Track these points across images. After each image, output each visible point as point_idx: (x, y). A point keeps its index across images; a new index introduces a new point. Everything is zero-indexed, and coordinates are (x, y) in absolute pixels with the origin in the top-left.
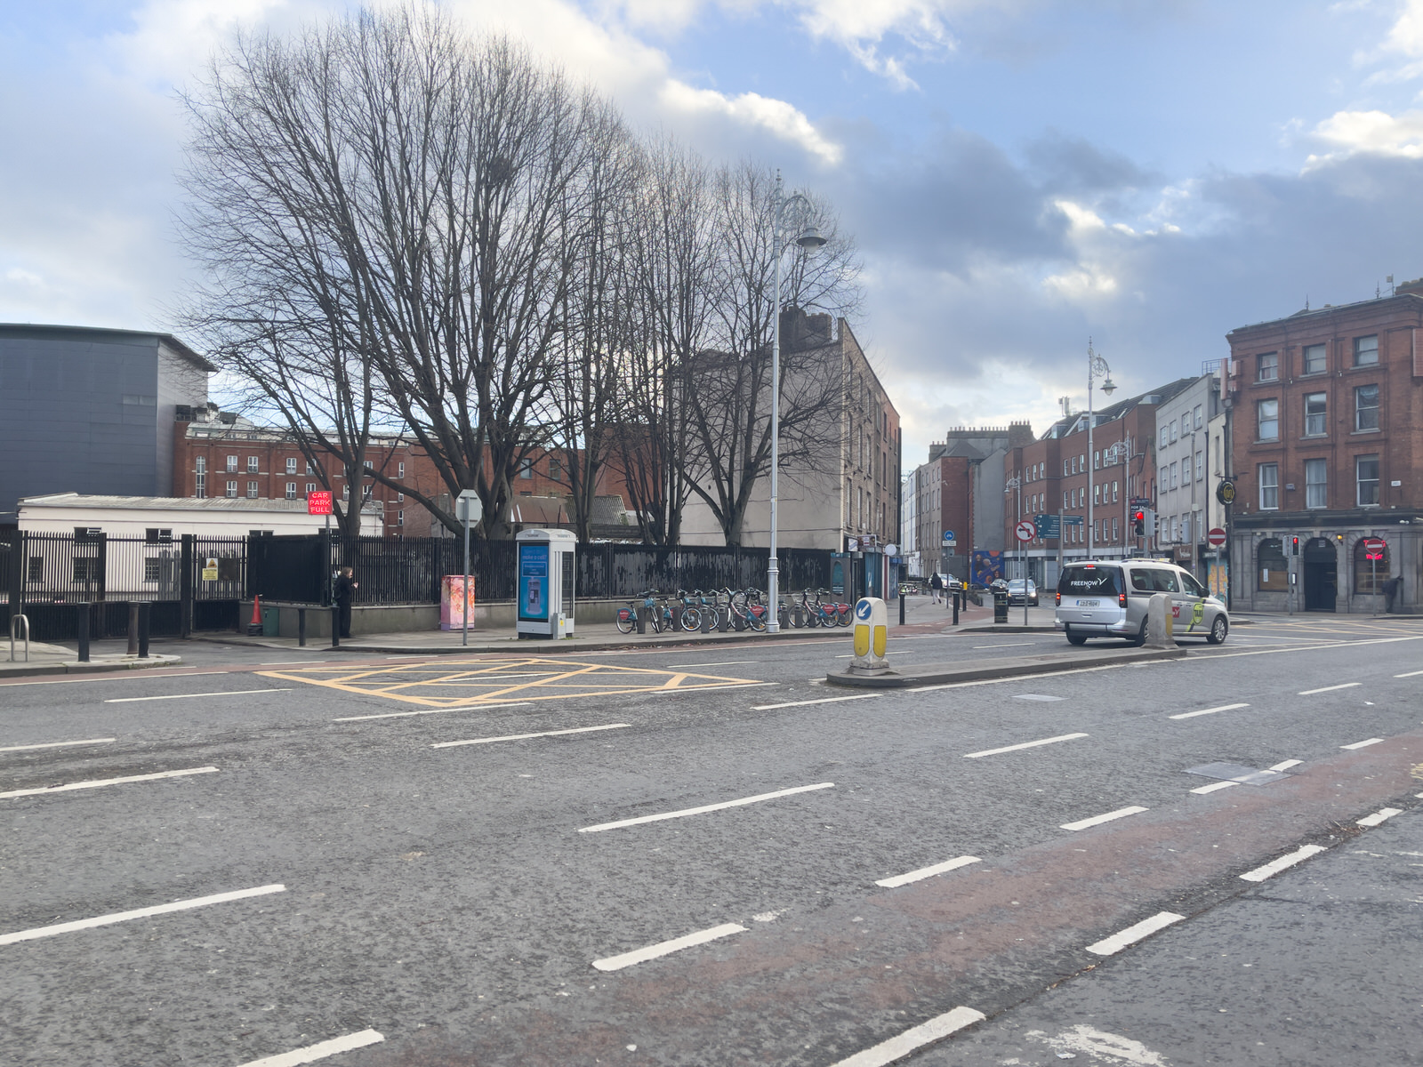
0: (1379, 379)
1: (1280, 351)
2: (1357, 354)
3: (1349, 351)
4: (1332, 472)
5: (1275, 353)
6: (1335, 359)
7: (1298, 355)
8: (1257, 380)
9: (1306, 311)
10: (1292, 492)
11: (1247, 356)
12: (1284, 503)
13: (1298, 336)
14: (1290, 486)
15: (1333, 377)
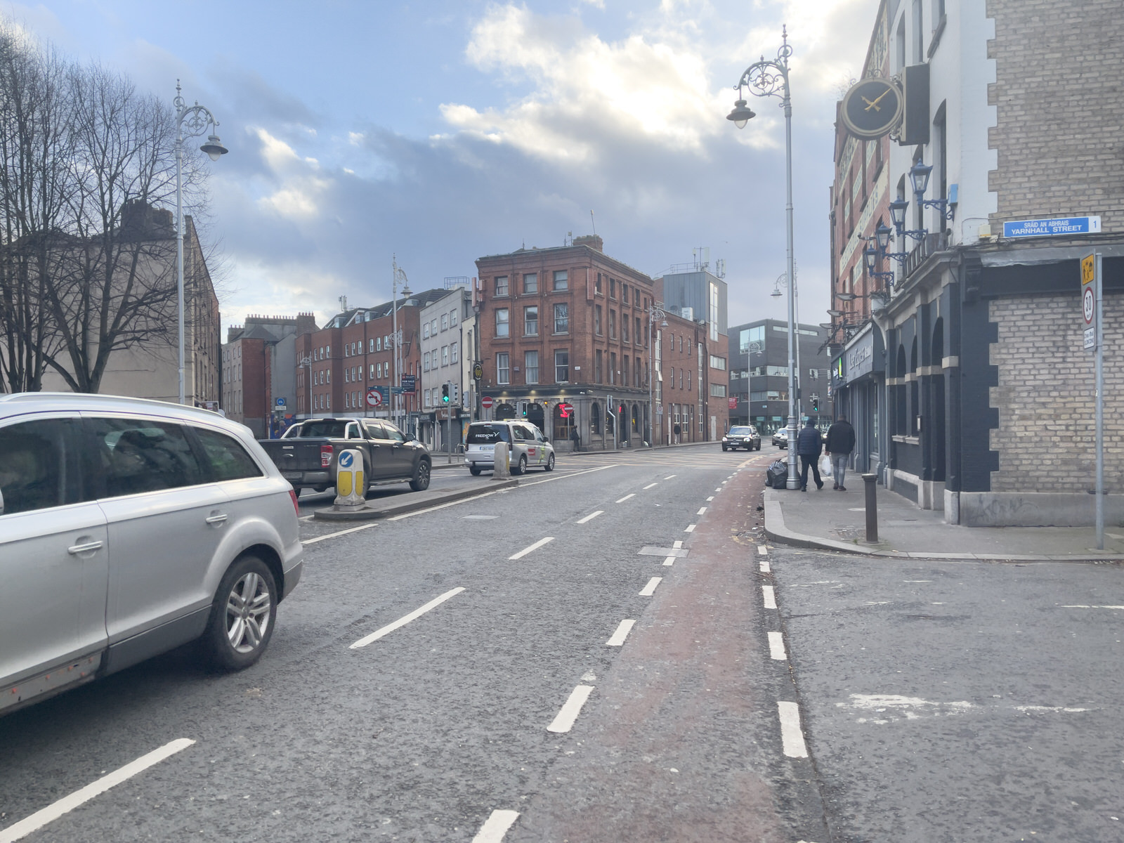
0: (568, 300)
1: (509, 276)
2: (555, 282)
3: (551, 280)
4: (541, 360)
5: (506, 277)
6: (543, 284)
7: (521, 279)
8: (495, 295)
9: (523, 250)
10: (517, 373)
11: (489, 277)
12: (513, 381)
13: (520, 266)
14: (516, 369)
15: (541, 296)
